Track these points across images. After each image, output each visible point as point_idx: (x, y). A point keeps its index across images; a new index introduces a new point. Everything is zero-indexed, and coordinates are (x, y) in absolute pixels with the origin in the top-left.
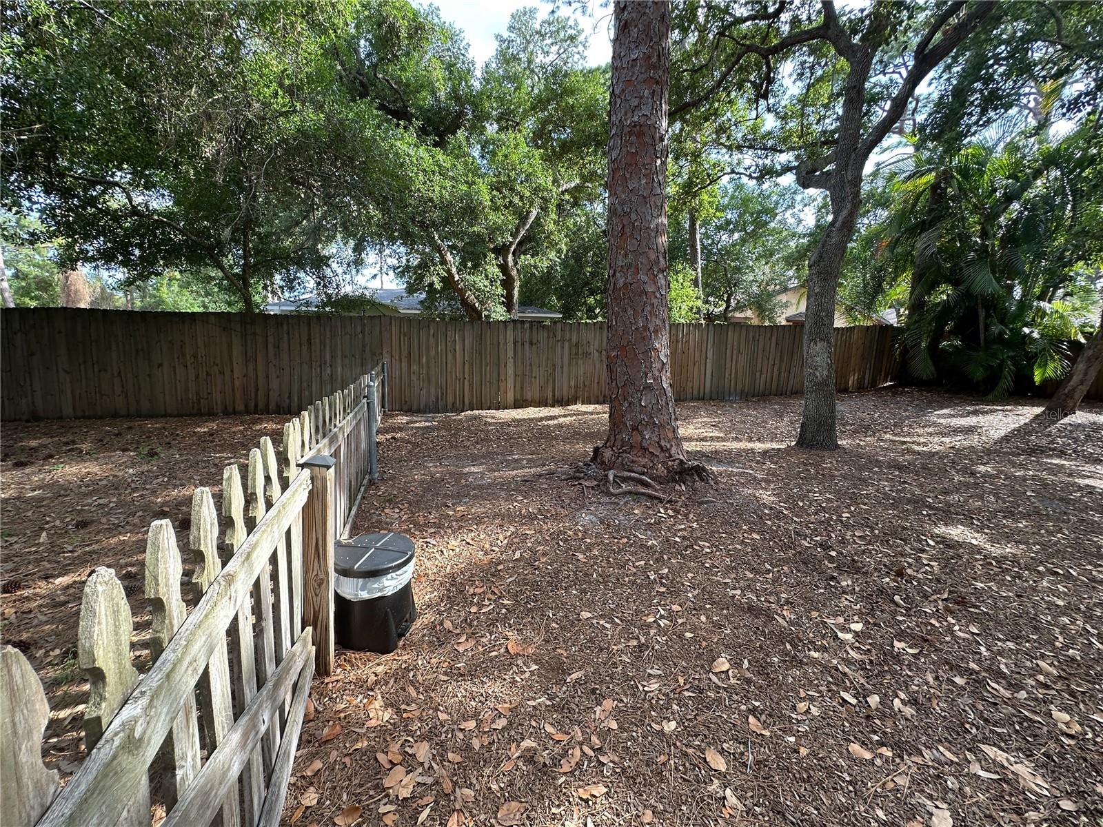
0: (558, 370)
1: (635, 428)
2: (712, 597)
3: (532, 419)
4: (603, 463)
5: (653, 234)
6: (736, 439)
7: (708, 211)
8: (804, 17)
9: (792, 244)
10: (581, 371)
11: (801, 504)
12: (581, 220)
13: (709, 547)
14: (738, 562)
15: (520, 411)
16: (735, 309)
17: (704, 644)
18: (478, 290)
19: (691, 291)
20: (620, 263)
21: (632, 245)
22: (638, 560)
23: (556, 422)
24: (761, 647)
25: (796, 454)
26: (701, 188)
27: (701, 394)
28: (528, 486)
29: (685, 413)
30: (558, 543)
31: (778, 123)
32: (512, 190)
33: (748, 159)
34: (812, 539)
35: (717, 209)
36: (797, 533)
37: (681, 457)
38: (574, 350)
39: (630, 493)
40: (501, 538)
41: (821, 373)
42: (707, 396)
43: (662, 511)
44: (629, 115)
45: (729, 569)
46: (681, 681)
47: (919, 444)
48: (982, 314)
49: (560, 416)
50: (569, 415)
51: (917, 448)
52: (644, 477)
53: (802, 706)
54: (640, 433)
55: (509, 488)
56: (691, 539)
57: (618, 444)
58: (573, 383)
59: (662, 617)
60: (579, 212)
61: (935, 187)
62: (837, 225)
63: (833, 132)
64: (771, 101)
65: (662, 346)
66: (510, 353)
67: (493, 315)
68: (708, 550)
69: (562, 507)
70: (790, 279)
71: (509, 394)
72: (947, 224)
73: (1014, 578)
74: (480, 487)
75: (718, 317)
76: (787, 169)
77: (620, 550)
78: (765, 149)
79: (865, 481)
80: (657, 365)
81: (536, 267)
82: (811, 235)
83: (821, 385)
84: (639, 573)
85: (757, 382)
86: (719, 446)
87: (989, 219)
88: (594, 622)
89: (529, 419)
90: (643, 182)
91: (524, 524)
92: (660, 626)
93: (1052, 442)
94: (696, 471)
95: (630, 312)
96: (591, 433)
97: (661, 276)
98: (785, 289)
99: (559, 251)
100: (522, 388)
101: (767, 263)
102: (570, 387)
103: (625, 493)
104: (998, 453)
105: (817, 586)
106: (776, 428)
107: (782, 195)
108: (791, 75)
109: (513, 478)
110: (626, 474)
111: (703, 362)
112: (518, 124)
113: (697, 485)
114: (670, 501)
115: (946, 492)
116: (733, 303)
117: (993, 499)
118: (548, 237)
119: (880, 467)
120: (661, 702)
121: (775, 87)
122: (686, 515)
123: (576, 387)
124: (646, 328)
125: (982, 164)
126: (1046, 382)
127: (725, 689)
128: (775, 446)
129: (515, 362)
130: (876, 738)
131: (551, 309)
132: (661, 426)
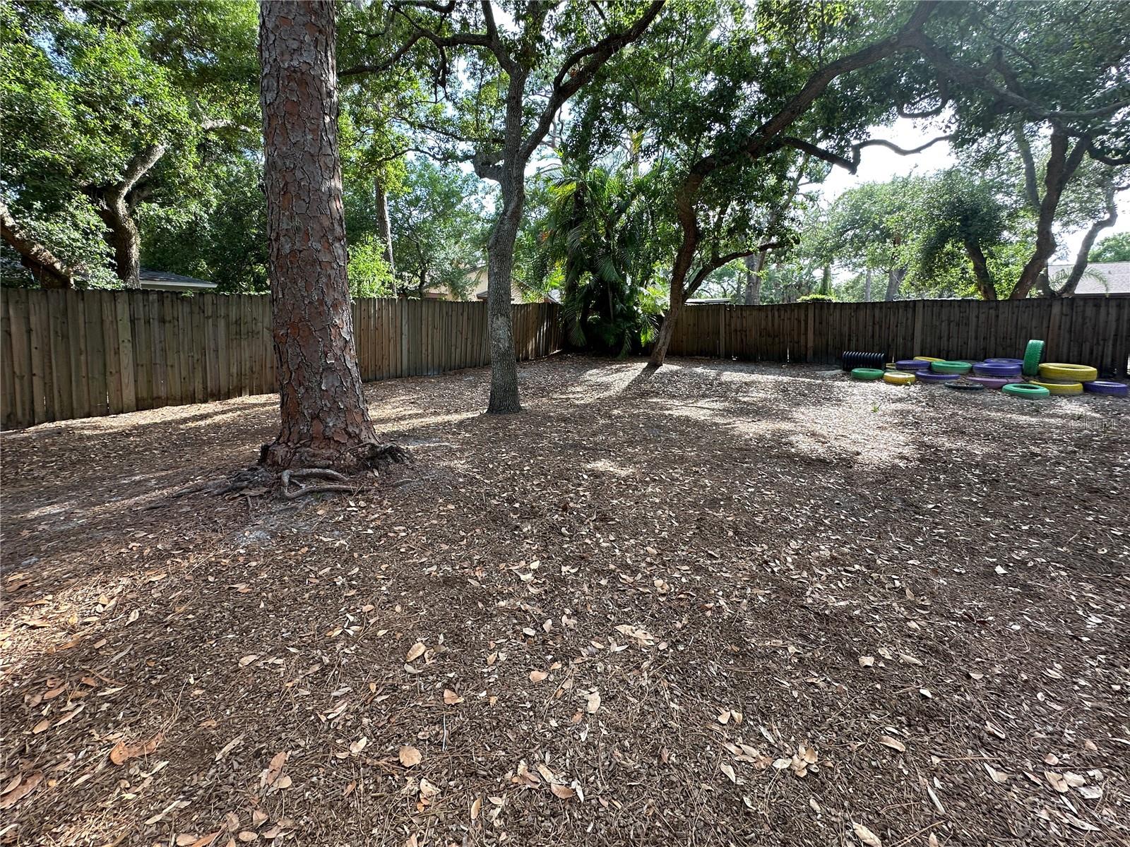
0: (210, 356)
1: (315, 417)
2: (407, 583)
3: (170, 423)
4: (275, 463)
5: (325, 198)
6: (435, 414)
7: (394, 183)
8: (471, 22)
9: (478, 227)
10: (247, 355)
11: (491, 466)
12: (237, 169)
13: (404, 531)
14: (435, 536)
15: (147, 413)
16: (429, 286)
17: (399, 635)
18: (59, 244)
19: (383, 265)
20: (285, 227)
21: (298, 207)
22: (320, 569)
23: (209, 421)
24: (456, 616)
25: (488, 420)
26: (386, 159)
27: (399, 372)
28: (159, 513)
29: (381, 392)
30: (206, 581)
31: (456, 113)
32: (117, 110)
33: (431, 139)
34: (500, 497)
35: (404, 184)
36: (488, 495)
37: (373, 441)
38: (233, 328)
39: (312, 492)
40: (103, 599)
41: (504, 345)
42: (405, 373)
43: (352, 504)
44: (287, 57)
45: (425, 547)
46: (373, 687)
47: (578, 399)
48: (611, 295)
49: (216, 413)
50: (230, 410)
51: (577, 402)
52: (329, 471)
53: (491, 658)
54: (322, 421)
55: (119, 526)
56: (384, 529)
57: (295, 437)
58: (234, 370)
59: (352, 624)
60: (234, 159)
61: (577, 194)
62: (508, 213)
63: (502, 132)
64: (449, 90)
65: (344, 323)
66: (125, 334)
67: (93, 282)
68: (404, 534)
69: (215, 531)
70: (478, 259)
71: (125, 392)
72: (585, 224)
73: (633, 490)
74: (66, 534)
75: (413, 293)
76: (466, 157)
77: (298, 563)
78: (446, 134)
79: (540, 436)
80: (338, 344)
81: (169, 221)
82: (492, 221)
83: (504, 356)
84: (323, 583)
85: (453, 355)
86: (416, 422)
87: (610, 224)
88: (260, 664)
89: (165, 423)
90: (309, 137)
91: (147, 569)
92: (348, 635)
93: (652, 387)
94: (390, 453)
95: (301, 283)
96: (263, 429)
97: (337, 245)
98: (474, 269)
99: (207, 204)
100: (149, 382)
101: (456, 243)
102: (230, 375)
103: (306, 494)
104: (625, 398)
105: (504, 539)
106: (471, 399)
107: (465, 181)
108: (465, 71)
109: (130, 509)
110: (306, 471)
111: (399, 338)
112: (124, 23)
113: (391, 467)
114: (361, 492)
115: (594, 435)
116: (427, 279)
117: (621, 434)
118: (187, 183)
119: (551, 422)
120: (349, 723)
121: (451, 78)
122: (380, 503)
123: (240, 374)
124: (322, 302)
125: (603, 183)
126: (648, 343)
127: (420, 675)
128: (470, 415)
129: (134, 346)
130: (550, 657)
131: (199, 276)
132: (347, 410)
